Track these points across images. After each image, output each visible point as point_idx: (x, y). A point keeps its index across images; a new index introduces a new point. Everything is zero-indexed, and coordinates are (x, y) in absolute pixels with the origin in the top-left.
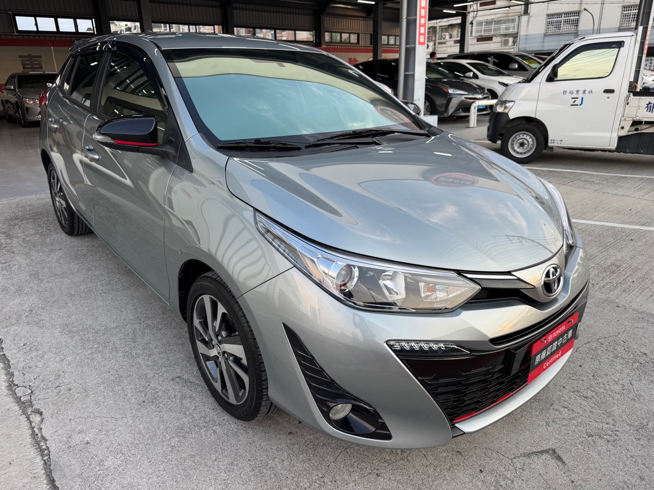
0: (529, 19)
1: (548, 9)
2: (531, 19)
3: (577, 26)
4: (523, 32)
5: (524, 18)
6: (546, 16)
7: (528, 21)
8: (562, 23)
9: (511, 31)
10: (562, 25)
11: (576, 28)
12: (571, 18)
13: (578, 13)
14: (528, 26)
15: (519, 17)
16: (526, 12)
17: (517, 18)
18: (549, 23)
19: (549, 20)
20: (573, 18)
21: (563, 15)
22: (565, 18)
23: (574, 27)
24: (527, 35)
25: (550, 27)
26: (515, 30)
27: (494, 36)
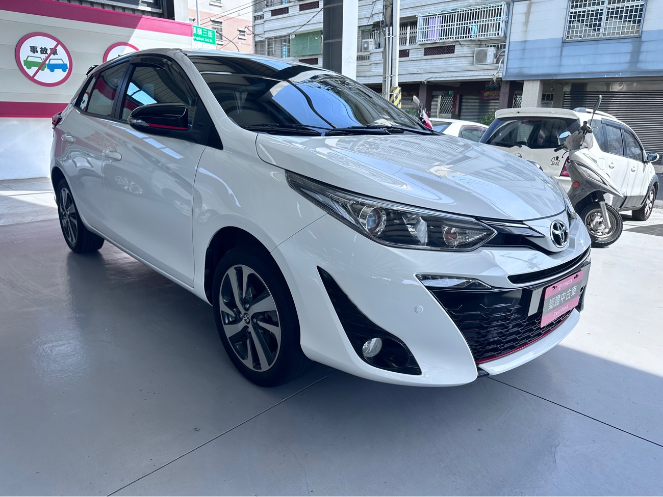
2: (533, 8)
3: (639, 21)
5: (519, 8)
7: (528, 14)
8: (604, 16)
10: (603, 21)
11: (638, 27)
12: (626, 3)
14: (527, 23)
15: (508, 5)
17: (504, 8)
18: (573, 17)
19: (574, 10)
20: (630, 4)
23: (632, 24)
25: (576, 23)
26: (500, 32)
27: (458, 43)
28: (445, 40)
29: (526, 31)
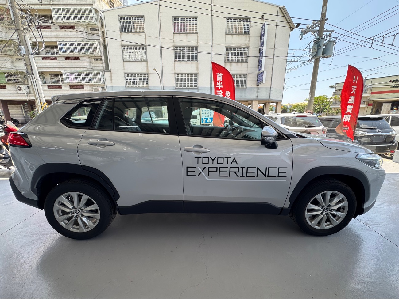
0: (111, 74)
1: (124, 69)
2: (112, 75)
3: (148, 83)
4: (108, 84)
5: (107, 74)
6: (124, 74)
7: (111, 76)
8: (137, 80)
9: (98, 83)
10: (137, 82)
11: (148, 85)
12: (143, 77)
13: (147, 74)
14: (111, 80)
15: (103, 72)
16: (108, 69)
17: (101, 73)
18: (127, 80)
19: (127, 77)
20: (144, 77)
21: (137, 74)
22: (138, 77)
23: (146, 84)
24: (112, 86)
25: (129, 82)
26: (101, 82)
27: (84, 85)
28: (78, 83)
29: (112, 83)
